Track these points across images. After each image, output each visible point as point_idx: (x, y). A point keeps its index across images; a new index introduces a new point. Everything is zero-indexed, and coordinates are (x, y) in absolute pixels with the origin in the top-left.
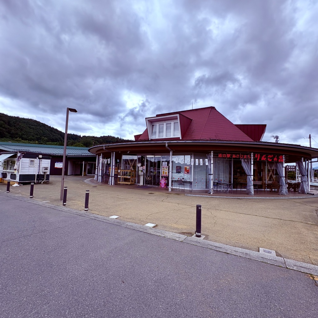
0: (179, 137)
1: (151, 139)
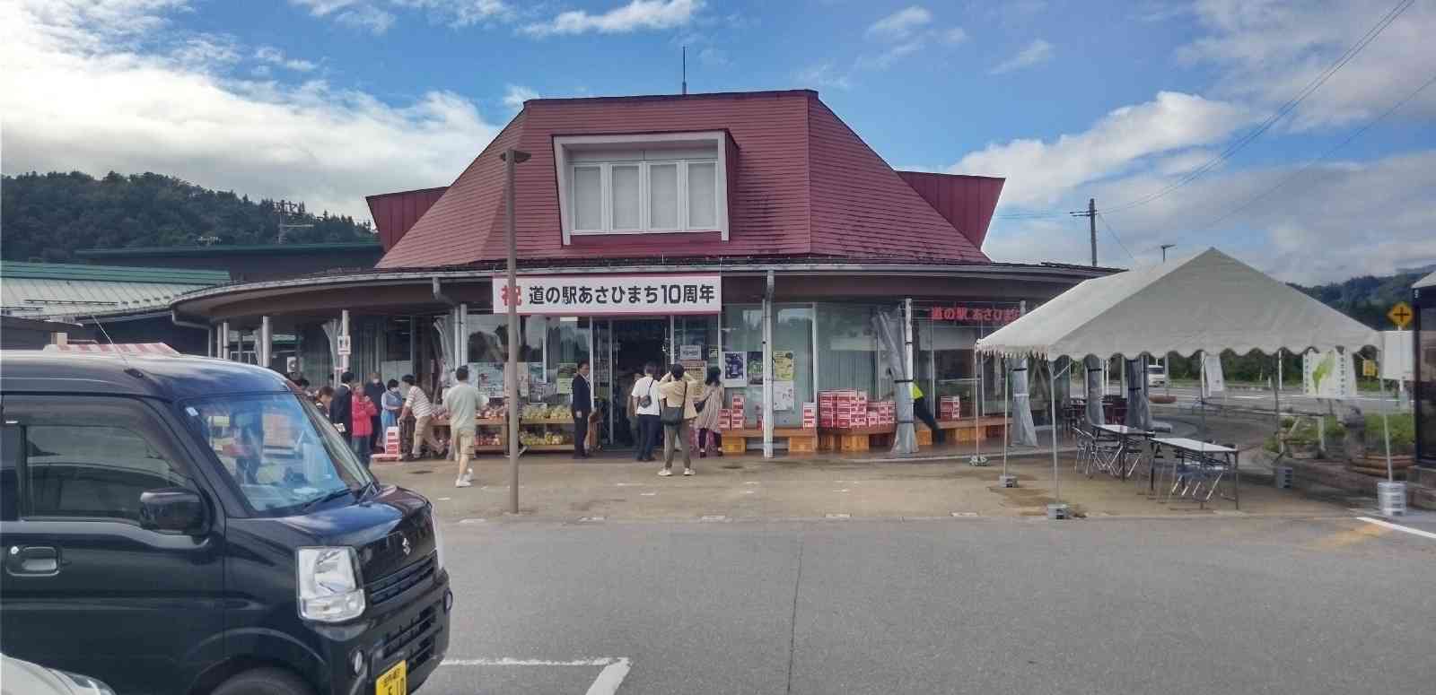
0: (716, 229)
1: (572, 237)
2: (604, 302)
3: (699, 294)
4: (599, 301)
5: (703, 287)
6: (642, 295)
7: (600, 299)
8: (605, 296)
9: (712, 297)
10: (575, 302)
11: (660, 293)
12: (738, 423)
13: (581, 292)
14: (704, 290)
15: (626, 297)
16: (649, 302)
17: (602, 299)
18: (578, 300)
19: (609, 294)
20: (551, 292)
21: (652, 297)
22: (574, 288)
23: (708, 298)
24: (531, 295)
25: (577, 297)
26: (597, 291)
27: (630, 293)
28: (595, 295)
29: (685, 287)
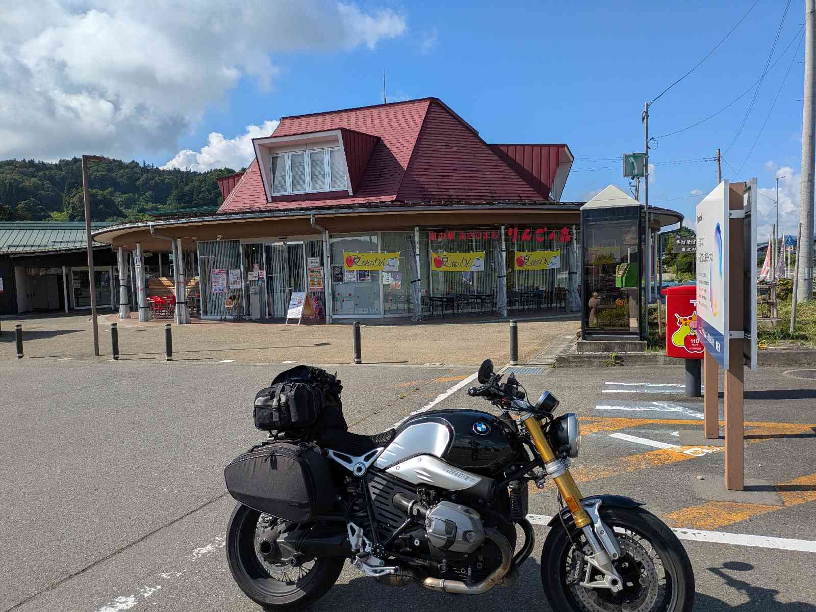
0: (345, 189)
1: (272, 197)
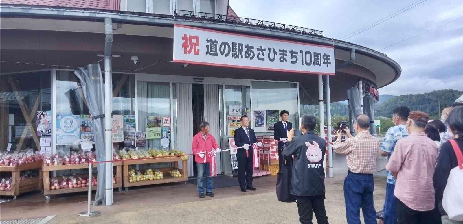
2: (263, 59)
3: (322, 60)
4: (259, 59)
5: (325, 55)
6: (288, 57)
7: (260, 56)
8: (263, 55)
9: (330, 63)
10: (242, 57)
11: (299, 56)
12: (274, 155)
13: (246, 49)
14: (325, 57)
15: (278, 57)
16: (292, 62)
17: (261, 56)
18: (243, 55)
19: (266, 53)
20: (223, 46)
21: (294, 59)
22: (242, 45)
23: (328, 64)
24: (207, 46)
25: (243, 53)
26: (258, 49)
27: (280, 54)
28: (256, 53)
29: (314, 53)
